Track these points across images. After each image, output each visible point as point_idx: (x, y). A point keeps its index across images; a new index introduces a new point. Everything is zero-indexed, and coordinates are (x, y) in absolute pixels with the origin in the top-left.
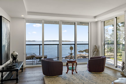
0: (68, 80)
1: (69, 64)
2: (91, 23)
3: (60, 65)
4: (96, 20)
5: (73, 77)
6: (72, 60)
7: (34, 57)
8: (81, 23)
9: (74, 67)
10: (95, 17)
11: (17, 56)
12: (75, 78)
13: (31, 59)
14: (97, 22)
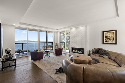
0: (48, 61)
1: (46, 53)
2: (54, 32)
3: (42, 53)
4: (57, 31)
5: (49, 59)
6: (48, 51)
7: (20, 51)
8: (49, 32)
9: (49, 54)
10: (57, 30)
11: (10, 51)
12: (50, 59)
13: (17, 53)
14: (57, 32)
